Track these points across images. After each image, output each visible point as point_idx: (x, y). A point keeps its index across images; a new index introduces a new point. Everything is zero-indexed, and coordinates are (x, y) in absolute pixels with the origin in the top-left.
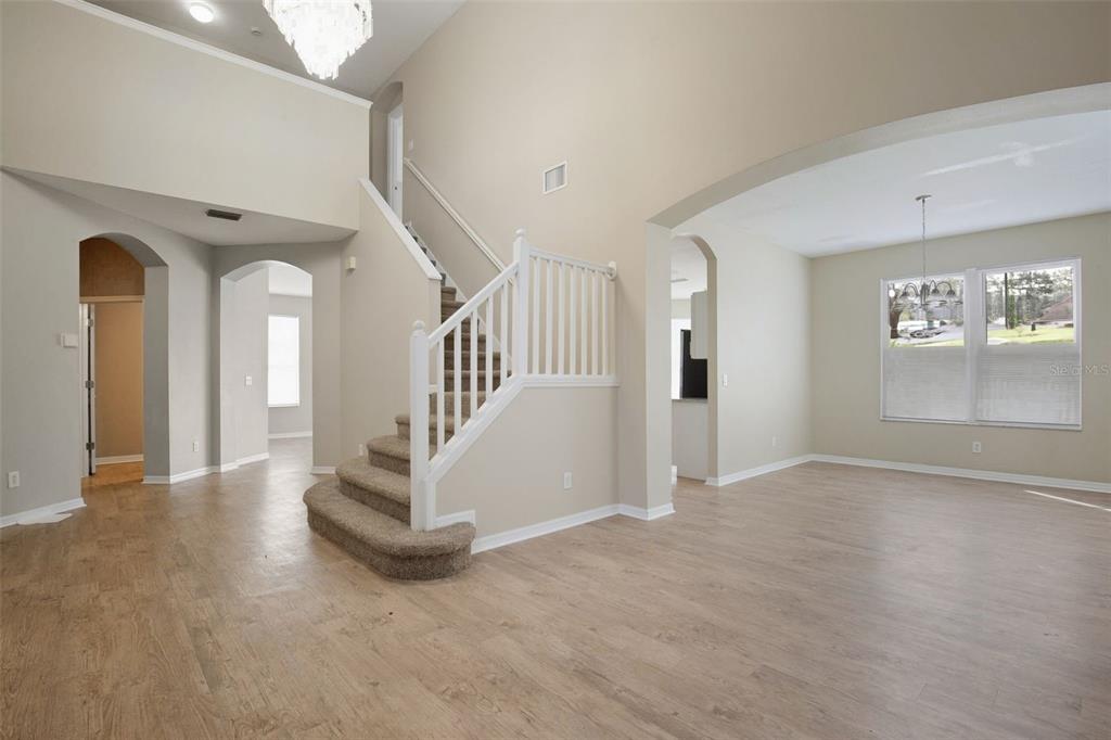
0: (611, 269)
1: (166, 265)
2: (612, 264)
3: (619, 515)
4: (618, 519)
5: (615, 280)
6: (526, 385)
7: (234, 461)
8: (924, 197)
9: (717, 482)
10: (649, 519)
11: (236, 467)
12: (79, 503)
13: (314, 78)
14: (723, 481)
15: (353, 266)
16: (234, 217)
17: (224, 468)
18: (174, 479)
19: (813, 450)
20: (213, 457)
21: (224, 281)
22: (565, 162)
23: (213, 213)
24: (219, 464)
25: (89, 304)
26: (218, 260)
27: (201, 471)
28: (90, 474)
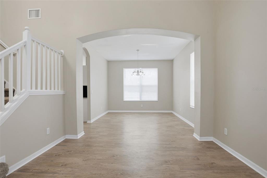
0: (62, 52)
2: (62, 51)
3: (66, 139)
4: (66, 141)
6: (30, 94)
8: (138, 50)
9: (91, 122)
10: (78, 138)
14: (92, 121)
19: (109, 109)
22: (40, 9)
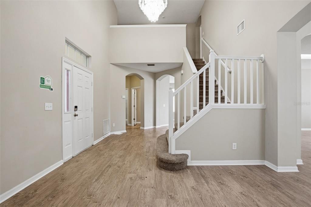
0: (262, 58)
1: (144, 79)
2: (262, 56)
3: (265, 165)
5: (264, 62)
7: (159, 125)
11: (160, 127)
12: (125, 131)
13: (153, 23)
15: (182, 73)
16: (153, 65)
17: (157, 127)
18: (145, 128)
20: (155, 124)
21: (157, 81)
22: (244, 20)
23: (149, 65)
24: (156, 126)
25: (134, 89)
26: (155, 76)
27: (152, 127)
28: (134, 125)
